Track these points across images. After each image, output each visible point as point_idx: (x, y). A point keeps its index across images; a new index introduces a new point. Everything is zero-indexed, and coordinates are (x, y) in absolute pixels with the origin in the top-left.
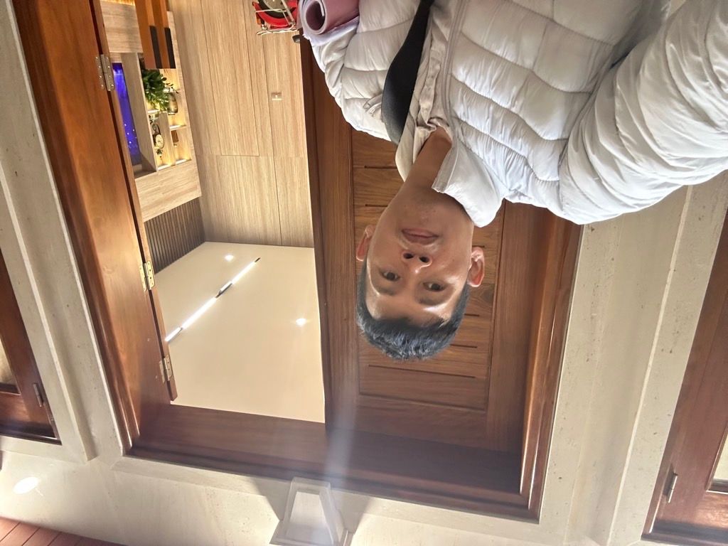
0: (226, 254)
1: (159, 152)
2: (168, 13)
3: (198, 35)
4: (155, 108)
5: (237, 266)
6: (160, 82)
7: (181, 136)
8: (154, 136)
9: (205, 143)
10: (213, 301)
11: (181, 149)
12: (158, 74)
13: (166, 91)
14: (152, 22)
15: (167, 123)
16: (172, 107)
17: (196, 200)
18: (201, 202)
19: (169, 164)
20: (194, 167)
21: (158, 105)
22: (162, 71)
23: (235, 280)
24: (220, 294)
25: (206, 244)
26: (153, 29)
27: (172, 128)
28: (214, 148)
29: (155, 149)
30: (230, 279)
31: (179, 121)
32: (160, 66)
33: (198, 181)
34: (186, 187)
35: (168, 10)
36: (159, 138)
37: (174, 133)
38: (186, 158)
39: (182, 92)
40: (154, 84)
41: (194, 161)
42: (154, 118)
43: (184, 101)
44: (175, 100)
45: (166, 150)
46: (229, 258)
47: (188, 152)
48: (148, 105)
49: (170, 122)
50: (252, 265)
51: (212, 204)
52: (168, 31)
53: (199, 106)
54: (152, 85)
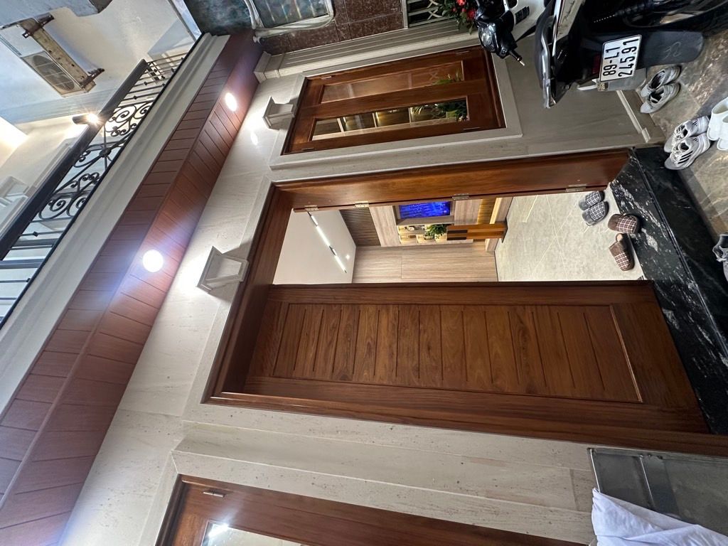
0: (350, 255)
1: (406, 228)
2: (472, 240)
3: (462, 254)
4: (428, 228)
5: (344, 261)
6: (440, 233)
7: (412, 240)
8: (414, 227)
9: (409, 251)
10: (328, 244)
11: (406, 239)
12: (445, 232)
13: (436, 235)
14: (469, 231)
15: (419, 234)
16: (427, 237)
17: (380, 244)
18: (378, 247)
19: (400, 232)
20: (396, 245)
21: (429, 230)
22: (445, 234)
23: (337, 258)
24: (331, 249)
25: (355, 247)
26: (466, 231)
27: (417, 236)
28: (405, 256)
29: (408, 226)
30: (338, 255)
31: (420, 240)
32: (449, 232)
33: (390, 246)
34: (387, 240)
35: (474, 241)
36: (413, 229)
37: (415, 237)
38: (401, 241)
39: (434, 243)
40: (440, 229)
41: (400, 245)
42: (423, 227)
43: (430, 244)
44: (430, 239)
45: (406, 232)
46: (348, 257)
47: (404, 243)
48: (429, 225)
49: (420, 236)
50: (343, 268)
51: (377, 252)
52: (465, 238)
53: (427, 251)
54: (439, 228)
